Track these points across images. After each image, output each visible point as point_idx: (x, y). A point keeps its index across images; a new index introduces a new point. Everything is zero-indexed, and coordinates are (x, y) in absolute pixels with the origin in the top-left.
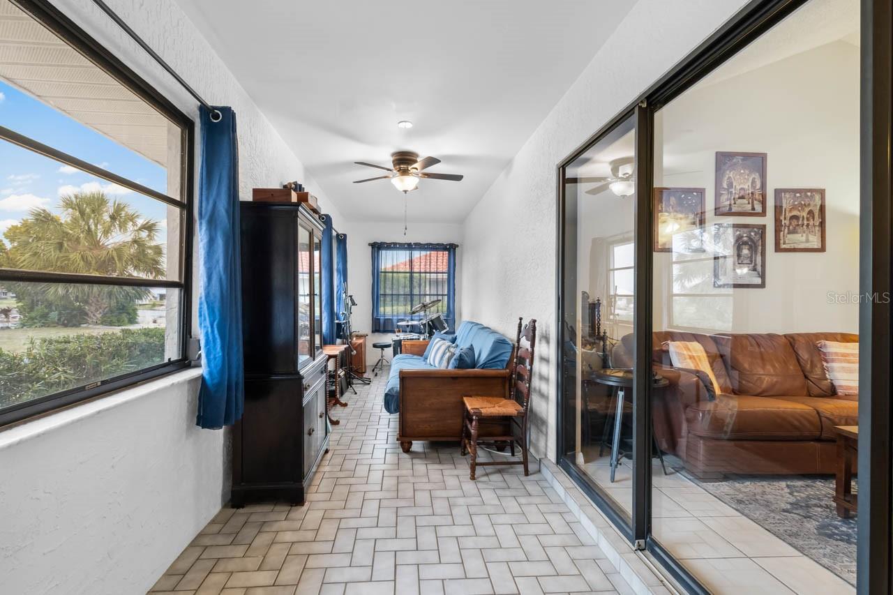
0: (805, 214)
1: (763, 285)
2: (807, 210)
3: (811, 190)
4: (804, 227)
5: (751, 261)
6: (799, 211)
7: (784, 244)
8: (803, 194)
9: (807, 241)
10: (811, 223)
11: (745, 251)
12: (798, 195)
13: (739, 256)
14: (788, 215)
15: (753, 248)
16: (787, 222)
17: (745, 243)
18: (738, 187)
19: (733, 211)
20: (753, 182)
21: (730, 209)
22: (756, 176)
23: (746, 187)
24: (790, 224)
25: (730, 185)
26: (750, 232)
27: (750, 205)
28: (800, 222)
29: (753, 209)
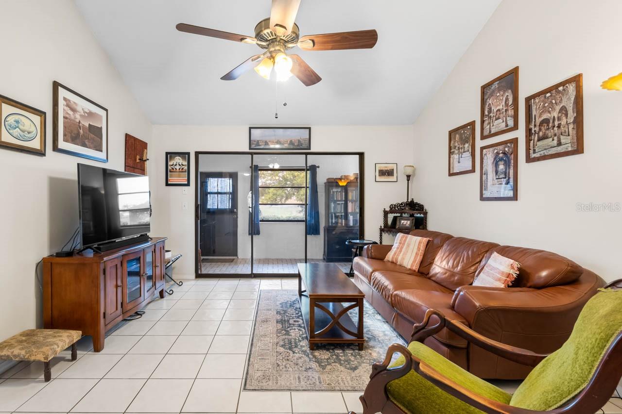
0: (555, 114)
1: (515, 198)
2: (558, 108)
3: (563, 84)
4: (556, 129)
5: (506, 176)
6: (549, 112)
7: (534, 152)
8: (554, 92)
9: (559, 144)
10: (563, 122)
11: (501, 167)
12: (548, 95)
13: (497, 172)
14: (538, 121)
15: (507, 164)
16: (537, 129)
17: (501, 159)
18: (495, 110)
19: (492, 132)
20: (507, 99)
21: (490, 131)
22: (509, 94)
23: (501, 107)
24: (540, 130)
25: (490, 111)
26: (505, 148)
27: (504, 123)
28: (551, 125)
29: (507, 126)
